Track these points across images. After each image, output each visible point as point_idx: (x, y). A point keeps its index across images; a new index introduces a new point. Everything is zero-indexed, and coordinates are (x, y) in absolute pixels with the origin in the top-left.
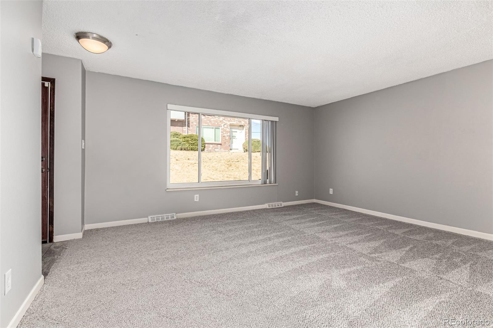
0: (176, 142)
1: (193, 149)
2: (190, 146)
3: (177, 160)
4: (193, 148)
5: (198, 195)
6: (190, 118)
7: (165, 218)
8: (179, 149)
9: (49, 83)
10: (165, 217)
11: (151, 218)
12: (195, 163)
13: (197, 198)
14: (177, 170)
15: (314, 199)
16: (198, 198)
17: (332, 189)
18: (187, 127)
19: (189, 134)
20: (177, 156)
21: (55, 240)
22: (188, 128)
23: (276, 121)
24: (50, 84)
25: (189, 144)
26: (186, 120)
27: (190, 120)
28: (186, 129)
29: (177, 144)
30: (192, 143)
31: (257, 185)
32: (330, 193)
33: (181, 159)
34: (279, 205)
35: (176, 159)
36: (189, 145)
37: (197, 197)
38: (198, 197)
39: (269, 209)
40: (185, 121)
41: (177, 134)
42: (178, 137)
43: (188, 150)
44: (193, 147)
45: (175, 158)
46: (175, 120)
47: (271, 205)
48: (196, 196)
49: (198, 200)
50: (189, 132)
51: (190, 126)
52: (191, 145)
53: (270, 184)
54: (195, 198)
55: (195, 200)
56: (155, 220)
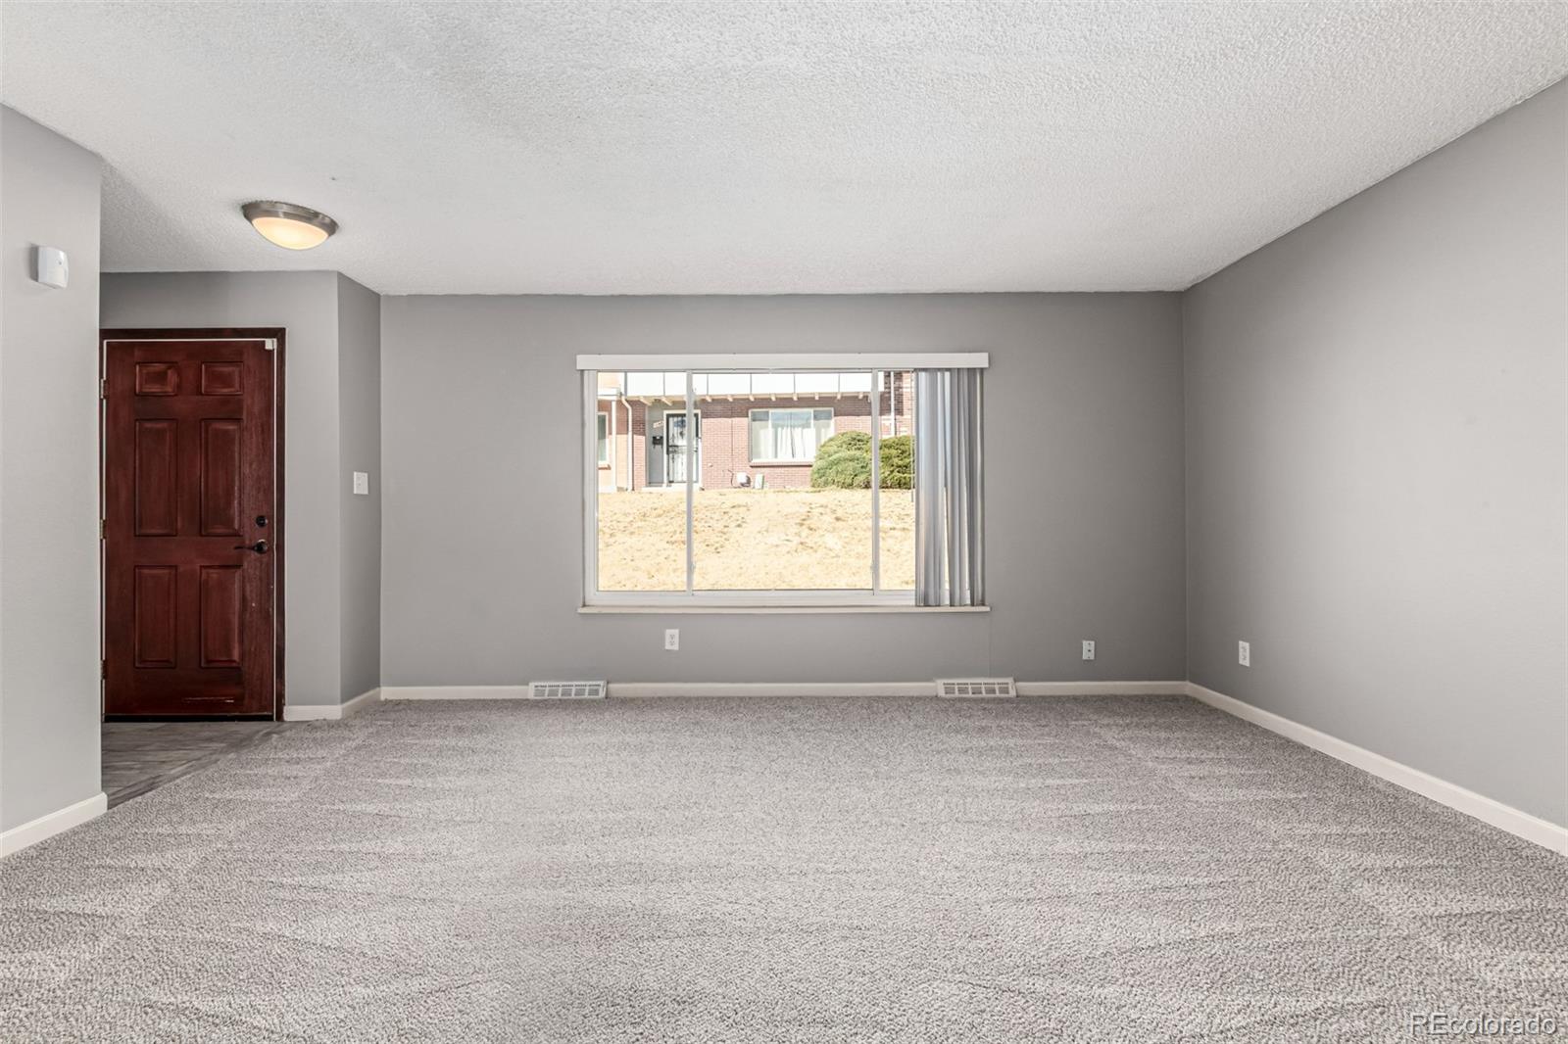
0: (851, 463)
1: (905, 484)
2: (895, 473)
3: (838, 519)
4: (903, 481)
5: (676, 632)
6: (904, 385)
7: (573, 693)
8: (859, 486)
9: (275, 340)
10: (574, 689)
11: (536, 686)
12: (894, 529)
13: (672, 639)
14: (831, 550)
15: (1184, 680)
16: (677, 640)
17: (1247, 645)
18: (893, 413)
19: (902, 434)
20: (841, 506)
21: (287, 717)
22: (898, 417)
23: (982, 370)
24: (275, 344)
25: (892, 469)
26: (890, 393)
27: (904, 390)
28: (893, 421)
29: (854, 470)
30: (900, 463)
31: (896, 610)
32: (1241, 662)
33: (851, 514)
34: (993, 691)
35: (834, 516)
36: (892, 472)
37: (672, 637)
38: (677, 636)
39: (946, 699)
40: (887, 395)
41: (859, 438)
42: (859, 449)
43: (887, 487)
44: (905, 478)
45: (834, 511)
46: (857, 397)
47: (956, 687)
48: (669, 632)
49: (676, 647)
50: (901, 429)
51: (905, 411)
52: (899, 472)
53: (951, 606)
54: (668, 639)
55: (668, 647)
56: (543, 695)
